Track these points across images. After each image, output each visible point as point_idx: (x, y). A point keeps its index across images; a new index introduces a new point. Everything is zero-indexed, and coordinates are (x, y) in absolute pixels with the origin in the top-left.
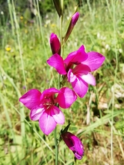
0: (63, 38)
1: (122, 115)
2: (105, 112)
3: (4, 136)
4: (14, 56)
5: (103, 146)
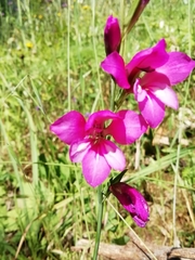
0: (124, 26)
1: (190, 157)
2: (164, 150)
3: (6, 182)
4: (23, 57)
5: (159, 203)
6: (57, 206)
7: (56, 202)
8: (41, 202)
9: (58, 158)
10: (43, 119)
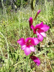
1: (50, 50)
2: (43, 49)
5: (42, 63)
6: (14, 65)
7: (14, 64)
8: (10, 64)
9: (14, 52)
10: (10, 42)
